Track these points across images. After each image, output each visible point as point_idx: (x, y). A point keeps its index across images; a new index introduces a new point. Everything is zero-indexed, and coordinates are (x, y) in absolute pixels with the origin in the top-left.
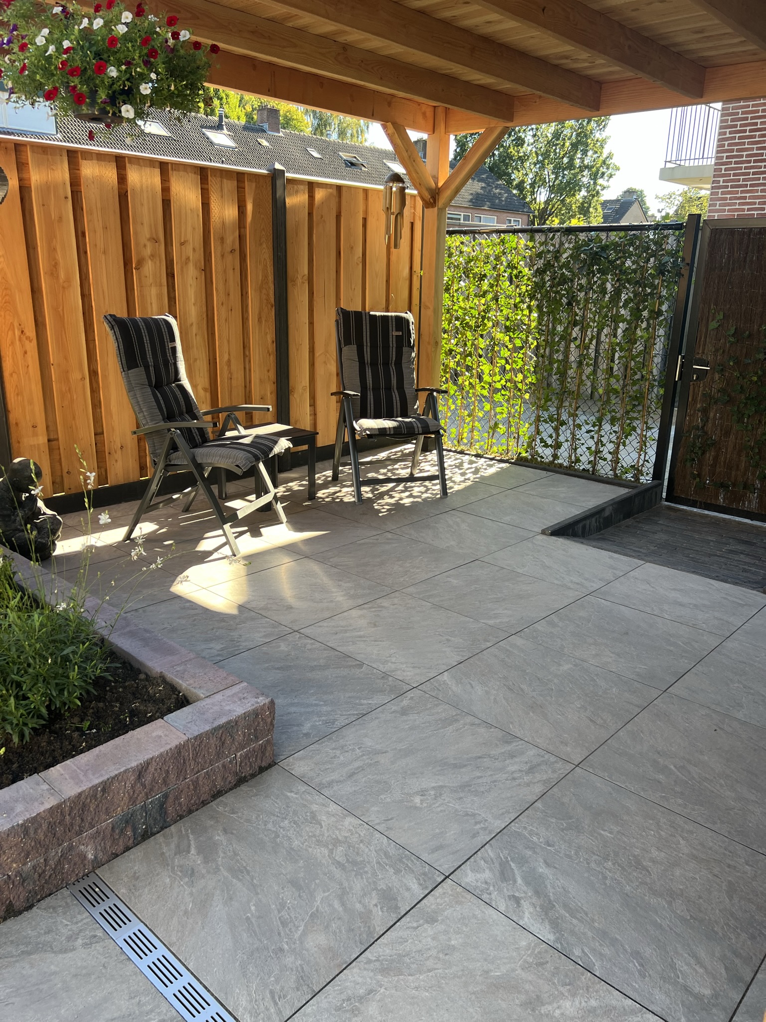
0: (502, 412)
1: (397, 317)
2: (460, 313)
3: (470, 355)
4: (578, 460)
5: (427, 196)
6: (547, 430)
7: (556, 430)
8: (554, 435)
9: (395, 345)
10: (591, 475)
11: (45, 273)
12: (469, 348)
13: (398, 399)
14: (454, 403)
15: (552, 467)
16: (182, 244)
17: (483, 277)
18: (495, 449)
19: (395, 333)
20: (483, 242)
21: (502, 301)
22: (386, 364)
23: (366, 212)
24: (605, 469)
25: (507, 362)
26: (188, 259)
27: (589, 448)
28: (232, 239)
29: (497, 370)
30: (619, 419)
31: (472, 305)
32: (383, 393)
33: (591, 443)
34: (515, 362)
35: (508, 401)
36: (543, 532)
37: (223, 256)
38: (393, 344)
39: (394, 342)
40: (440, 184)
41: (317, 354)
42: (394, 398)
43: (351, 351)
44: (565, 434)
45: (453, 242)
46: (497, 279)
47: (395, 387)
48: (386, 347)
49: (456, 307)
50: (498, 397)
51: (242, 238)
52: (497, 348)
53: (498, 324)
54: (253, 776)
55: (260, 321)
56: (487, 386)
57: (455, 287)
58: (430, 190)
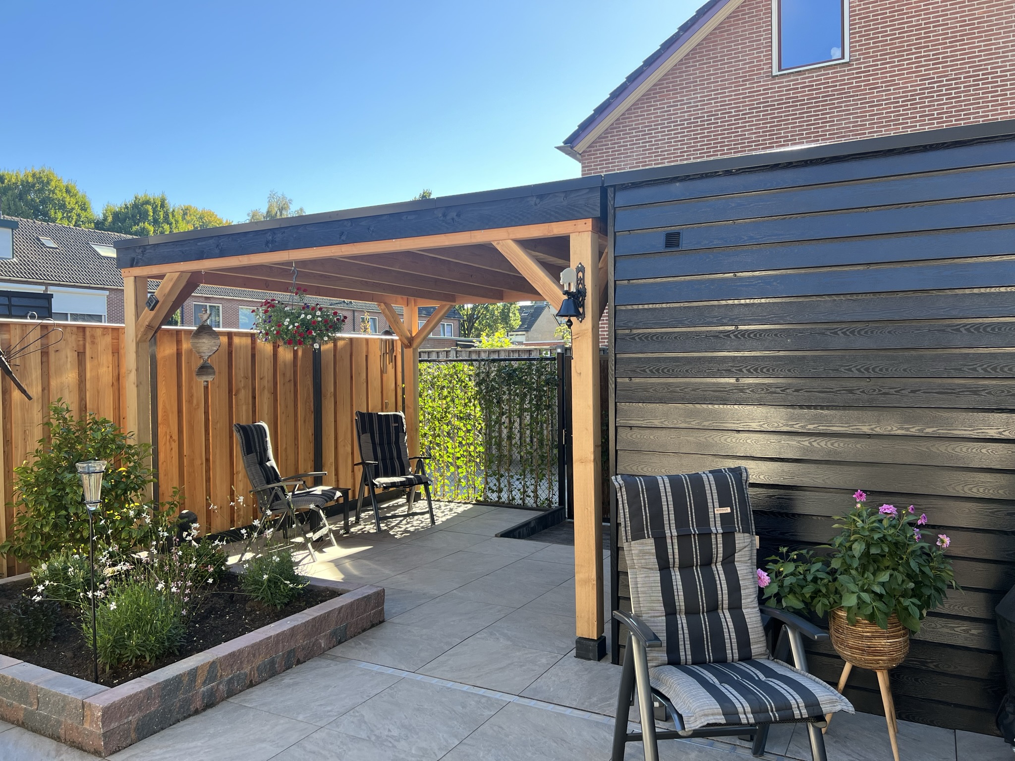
0: (463, 472)
1: (394, 415)
2: (430, 409)
3: (439, 436)
4: (514, 499)
5: (406, 342)
6: (493, 481)
7: (498, 480)
8: (497, 484)
10: (524, 507)
11: (186, 402)
12: (437, 431)
13: (398, 464)
14: (429, 468)
15: (498, 504)
16: (261, 379)
17: (443, 388)
18: (460, 497)
19: (394, 425)
20: (442, 366)
21: (457, 401)
22: (389, 443)
23: (367, 352)
24: (530, 502)
25: (463, 439)
26: (264, 387)
27: (519, 490)
28: (289, 374)
29: (457, 445)
30: (534, 470)
31: (438, 405)
32: (388, 462)
33: (520, 486)
34: (469, 439)
35: (466, 464)
36: (496, 536)
37: (284, 384)
38: (393, 431)
40: (414, 335)
41: (339, 441)
42: (396, 464)
43: (366, 437)
44: (504, 482)
45: (423, 366)
46: (452, 389)
47: (395, 458)
48: (389, 433)
49: (427, 407)
50: (459, 463)
51: (295, 373)
52: (456, 431)
53: (455, 416)
54: (377, 624)
55: (305, 421)
56: (451, 456)
57: (426, 394)
58: (407, 338)
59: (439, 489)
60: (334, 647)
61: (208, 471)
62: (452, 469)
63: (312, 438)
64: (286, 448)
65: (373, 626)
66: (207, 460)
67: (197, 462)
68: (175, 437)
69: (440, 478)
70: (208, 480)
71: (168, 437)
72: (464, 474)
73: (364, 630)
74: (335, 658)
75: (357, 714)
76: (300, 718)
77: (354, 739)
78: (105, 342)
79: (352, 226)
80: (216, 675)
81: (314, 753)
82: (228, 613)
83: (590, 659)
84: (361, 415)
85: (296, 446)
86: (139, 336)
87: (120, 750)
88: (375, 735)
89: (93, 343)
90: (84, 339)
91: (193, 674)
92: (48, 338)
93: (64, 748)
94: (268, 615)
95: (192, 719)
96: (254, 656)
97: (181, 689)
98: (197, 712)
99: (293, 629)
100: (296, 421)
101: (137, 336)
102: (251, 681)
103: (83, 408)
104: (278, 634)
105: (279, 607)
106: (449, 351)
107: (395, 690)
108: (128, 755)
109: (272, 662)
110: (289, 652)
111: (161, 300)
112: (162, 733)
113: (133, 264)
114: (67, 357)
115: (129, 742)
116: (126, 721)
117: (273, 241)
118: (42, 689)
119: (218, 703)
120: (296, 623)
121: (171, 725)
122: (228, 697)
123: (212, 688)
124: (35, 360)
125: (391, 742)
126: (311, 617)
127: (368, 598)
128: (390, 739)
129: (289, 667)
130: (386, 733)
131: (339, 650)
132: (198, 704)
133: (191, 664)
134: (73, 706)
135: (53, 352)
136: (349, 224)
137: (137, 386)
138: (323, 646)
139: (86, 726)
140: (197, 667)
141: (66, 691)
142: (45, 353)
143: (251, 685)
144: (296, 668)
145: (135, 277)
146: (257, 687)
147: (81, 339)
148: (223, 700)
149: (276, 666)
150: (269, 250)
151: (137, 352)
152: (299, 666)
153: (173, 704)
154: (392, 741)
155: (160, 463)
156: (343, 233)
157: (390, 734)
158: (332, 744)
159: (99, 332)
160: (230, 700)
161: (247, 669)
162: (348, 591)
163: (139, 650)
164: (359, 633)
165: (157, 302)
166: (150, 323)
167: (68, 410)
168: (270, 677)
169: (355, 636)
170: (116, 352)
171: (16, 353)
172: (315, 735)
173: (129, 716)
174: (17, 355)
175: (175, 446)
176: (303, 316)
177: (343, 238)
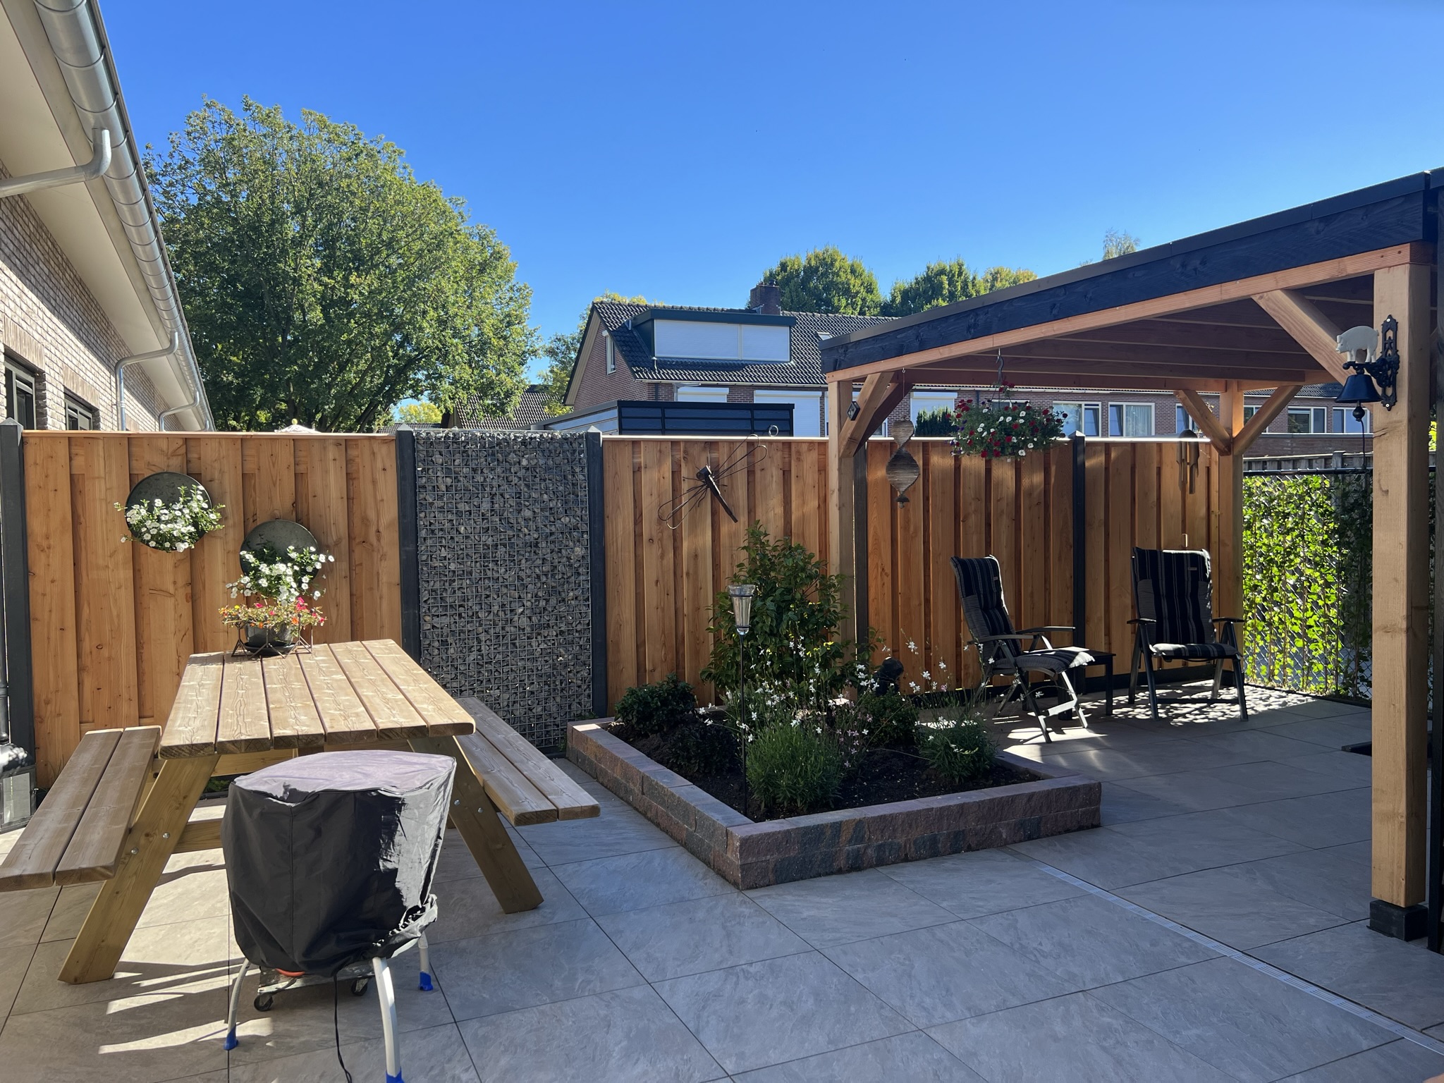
0: (1317, 648)
1: (1191, 554)
2: (1264, 549)
3: (1277, 590)
5: (1222, 446)
9: (1190, 579)
11: (901, 528)
12: (1276, 583)
13: (1194, 627)
14: (1263, 639)
16: (998, 501)
17: (1286, 516)
18: (1310, 686)
19: (1190, 569)
20: (1285, 482)
21: (1309, 537)
22: (1182, 594)
23: (1160, 462)
25: (1319, 597)
26: (1002, 511)
28: (1038, 495)
29: (1309, 606)
31: (1277, 542)
32: (1179, 622)
35: (1323, 636)
36: (1344, 749)
37: (1030, 508)
38: (1188, 579)
39: (1190, 576)
40: (1235, 435)
41: (1112, 588)
42: (1190, 627)
43: (1145, 585)
45: (1254, 482)
46: (1302, 517)
47: (1191, 617)
48: (1181, 581)
49: (1259, 544)
50: (1311, 634)
51: (1046, 493)
52: (1306, 584)
53: (1306, 560)
54: (1088, 828)
55: (1060, 559)
56: (1299, 622)
57: (1258, 525)
58: (1224, 440)
59: (1276, 672)
60: (1021, 841)
61: (927, 614)
62: (1300, 643)
63: (1070, 582)
64: (1032, 593)
65: (1081, 828)
66: (927, 601)
67: (914, 602)
68: (888, 570)
69: (1280, 656)
70: (927, 625)
71: (880, 570)
72: (1321, 652)
73: (1068, 831)
74: (1016, 854)
75: (1010, 917)
76: (944, 904)
77: (994, 941)
78: (811, 458)
79: (1065, 294)
80: (863, 836)
81: (942, 942)
82: (902, 777)
83: (1392, 935)
84: (1141, 553)
85: (1047, 590)
86: (842, 451)
87: (757, 888)
88: (1020, 944)
89: (799, 460)
90: (790, 455)
91: (837, 827)
92: (754, 455)
93: (712, 873)
94: (943, 787)
95: (834, 877)
96: (910, 826)
97: (823, 842)
98: (840, 871)
99: (962, 806)
100: (1047, 559)
101: (839, 452)
102: (906, 855)
103: (788, 531)
104: (941, 808)
105: (957, 780)
106: (1330, 458)
107: (1072, 904)
108: (763, 894)
109: (934, 840)
110: (957, 834)
111: (862, 407)
112: (801, 882)
113: (836, 367)
114: (772, 477)
115: (767, 881)
116: (764, 858)
117: (975, 325)
118: (698, 811)
119: (865, 868)
120: (967, 800)
121: (811, 877)
122: (877, 865)
123: (858, 850)
124: (741, 479)
125: (1035, 956)
126: (988, 798)
127: (1074, 790)
128: (1036, 953)
129: (957, 851)
130: (1035, 945)
131: (1023, 847)
132: (841, 862)
133: (837, 817)
134: (719, 832)
135: (759, 472)
136: (1063, 291)
137: (839, 509)
138: (1004, 836)
139: (729, 855)
140: (841, 822)
141: (716, 817)
142: (751, 472)
143: (906, 859)
144: (964, 855)
145: (839, 382)
146: (913, 863)
147: (787, 456)
148: (871, 867)
149: (940, 845)
150: (970, 337)
151: (839, 469)
152: (969, 853)
153: (813, 855)
154: (1038, 955)
155: (870, 600)
156: (1055, 305)
157: (1040, 947)
158: (965, 938)
159: (805, 447)
160: (879, 869)
161: (901, 840)
162: (1051, 777)
163: (790, 792)
164: (1060, 833)
165: (858, 410)
166: (852, 435)
167: (766, 535)
168: (931, 857)
169: (1052, 835)
170: (823, 469)
171: (724, 472)
172: (953, 926)
173: (767, 855)
174: (725, 474)
175: (888, 580)
176: (1002, 418)
177: (1055, 312)
